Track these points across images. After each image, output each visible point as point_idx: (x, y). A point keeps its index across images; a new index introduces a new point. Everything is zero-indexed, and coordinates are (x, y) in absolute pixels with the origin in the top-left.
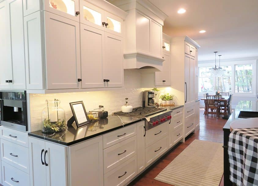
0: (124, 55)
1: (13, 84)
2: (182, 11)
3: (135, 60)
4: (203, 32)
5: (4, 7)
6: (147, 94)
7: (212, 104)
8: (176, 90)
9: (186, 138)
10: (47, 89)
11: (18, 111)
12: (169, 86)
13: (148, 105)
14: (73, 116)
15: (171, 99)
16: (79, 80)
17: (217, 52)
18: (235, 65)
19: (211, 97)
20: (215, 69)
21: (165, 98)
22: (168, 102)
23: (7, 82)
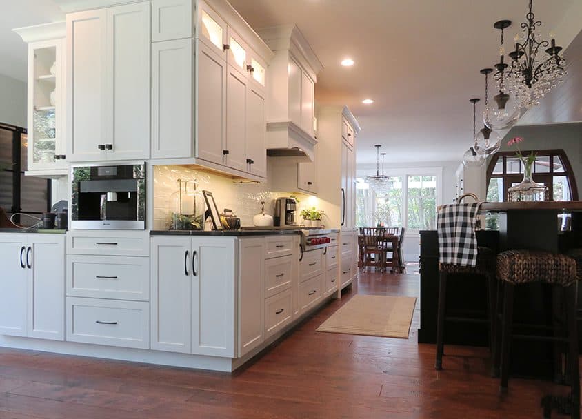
0: (268, 124)
1: (114, 151)
2: (348, 62)
3: (285, 133)
4: (368, 102)
5: (98, 18)
6: (283, 204)
7: (374, 246)
8: (326, 203)
9: (342, 291)
10: (197, 156)
11: (116, 200)
12: (315, 194)
13: (286, 223)
14: (207, 211)
15: (317, 217)
16: (226, 152)
17: (380, 146)
18: (408, 176)
19: (372, 230)
20: (378, 178)
21: (310, 216)
22: (314, 224)
23: (102, 147)
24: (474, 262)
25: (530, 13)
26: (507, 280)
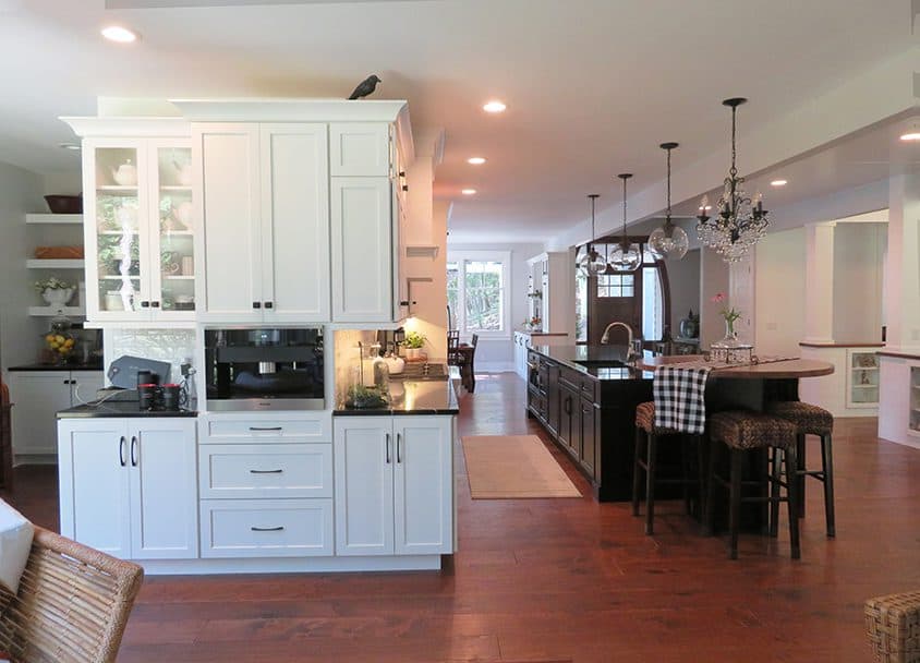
1: (275, 311)
11: (273, 372)
23: (257, 305)
24: (702, 429)
25: (733, 167)
26: (736, 446)
